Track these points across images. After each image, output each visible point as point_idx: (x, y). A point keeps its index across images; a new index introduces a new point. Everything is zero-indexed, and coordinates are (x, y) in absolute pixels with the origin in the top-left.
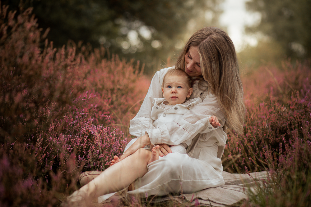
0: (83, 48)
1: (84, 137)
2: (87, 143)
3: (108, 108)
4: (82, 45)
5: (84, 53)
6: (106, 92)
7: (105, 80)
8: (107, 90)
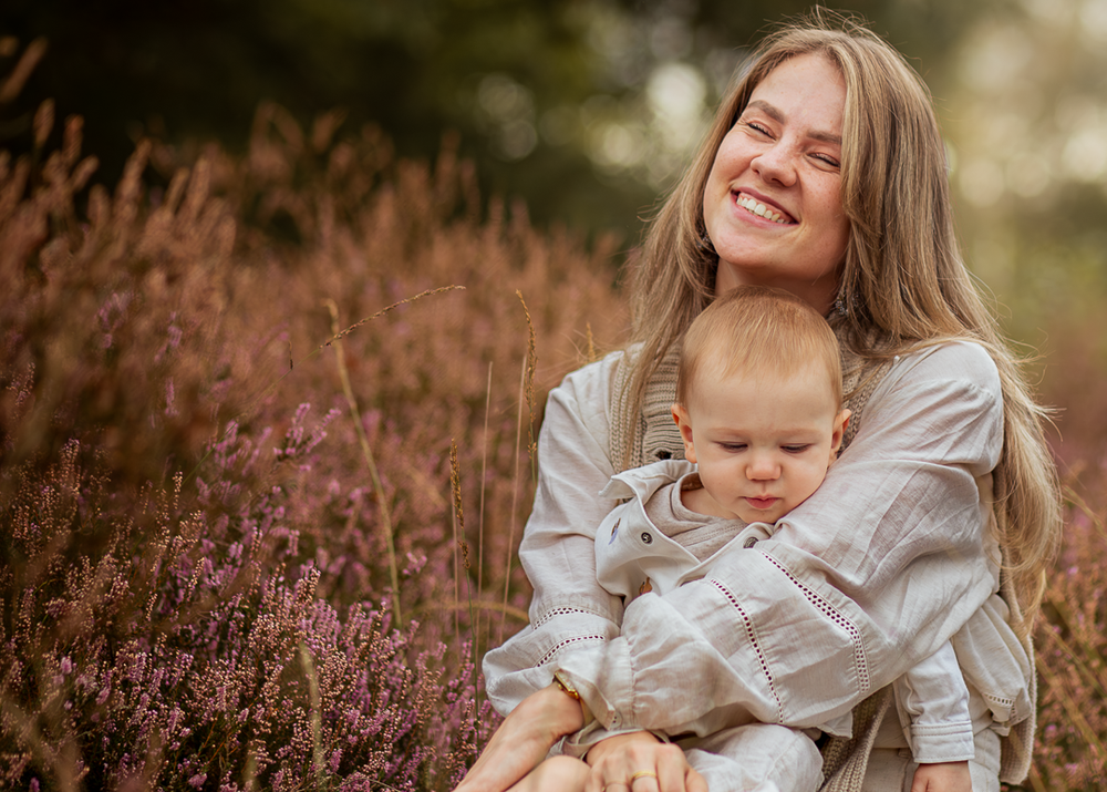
0: (343, 157)
1: (261, 668)
2: (278, 704)
3: (436, 506)
4: (337, 138)
5: (342, 185)
6: (438, 413)
7: (440, 344)
8: (445, 403)
